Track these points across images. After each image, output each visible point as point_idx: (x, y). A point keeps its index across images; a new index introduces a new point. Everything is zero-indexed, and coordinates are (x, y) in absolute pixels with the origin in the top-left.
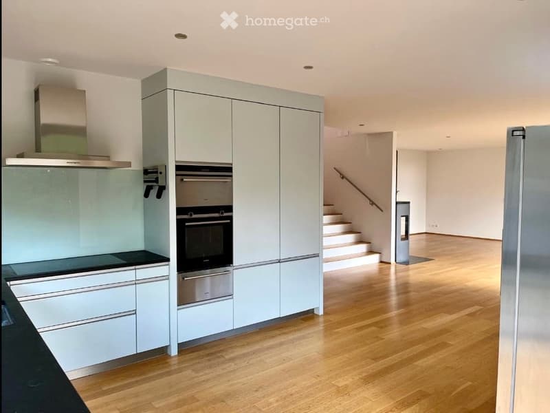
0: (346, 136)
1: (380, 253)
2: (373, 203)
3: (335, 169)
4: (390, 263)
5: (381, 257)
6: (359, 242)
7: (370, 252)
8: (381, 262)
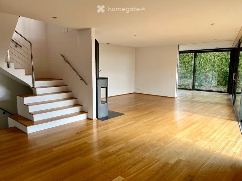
0: (67, 32)
1: (87, 113)
2: (82, 79)
3: (61, 55)
4: (92, 120)
5: (87, 116)
6: (76, 105)
7: (82, 112)
8: (88, 119)
